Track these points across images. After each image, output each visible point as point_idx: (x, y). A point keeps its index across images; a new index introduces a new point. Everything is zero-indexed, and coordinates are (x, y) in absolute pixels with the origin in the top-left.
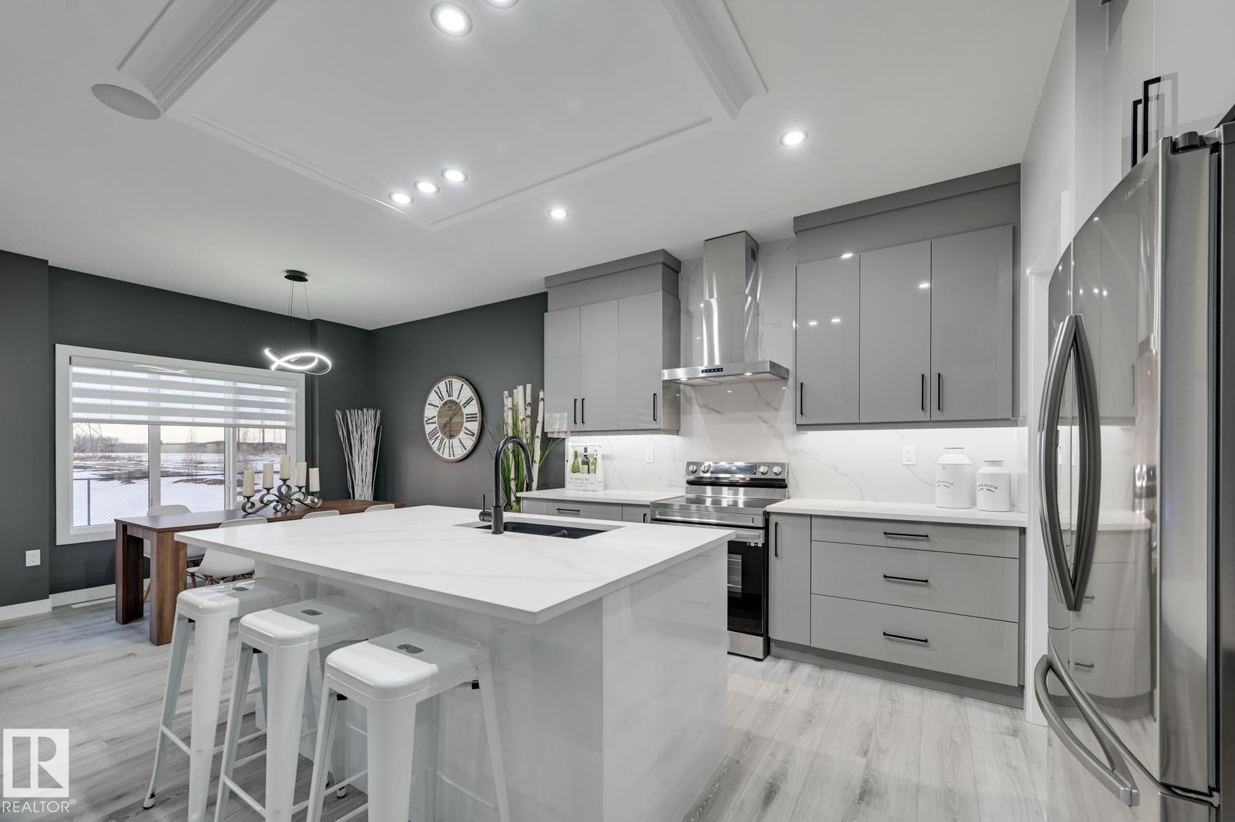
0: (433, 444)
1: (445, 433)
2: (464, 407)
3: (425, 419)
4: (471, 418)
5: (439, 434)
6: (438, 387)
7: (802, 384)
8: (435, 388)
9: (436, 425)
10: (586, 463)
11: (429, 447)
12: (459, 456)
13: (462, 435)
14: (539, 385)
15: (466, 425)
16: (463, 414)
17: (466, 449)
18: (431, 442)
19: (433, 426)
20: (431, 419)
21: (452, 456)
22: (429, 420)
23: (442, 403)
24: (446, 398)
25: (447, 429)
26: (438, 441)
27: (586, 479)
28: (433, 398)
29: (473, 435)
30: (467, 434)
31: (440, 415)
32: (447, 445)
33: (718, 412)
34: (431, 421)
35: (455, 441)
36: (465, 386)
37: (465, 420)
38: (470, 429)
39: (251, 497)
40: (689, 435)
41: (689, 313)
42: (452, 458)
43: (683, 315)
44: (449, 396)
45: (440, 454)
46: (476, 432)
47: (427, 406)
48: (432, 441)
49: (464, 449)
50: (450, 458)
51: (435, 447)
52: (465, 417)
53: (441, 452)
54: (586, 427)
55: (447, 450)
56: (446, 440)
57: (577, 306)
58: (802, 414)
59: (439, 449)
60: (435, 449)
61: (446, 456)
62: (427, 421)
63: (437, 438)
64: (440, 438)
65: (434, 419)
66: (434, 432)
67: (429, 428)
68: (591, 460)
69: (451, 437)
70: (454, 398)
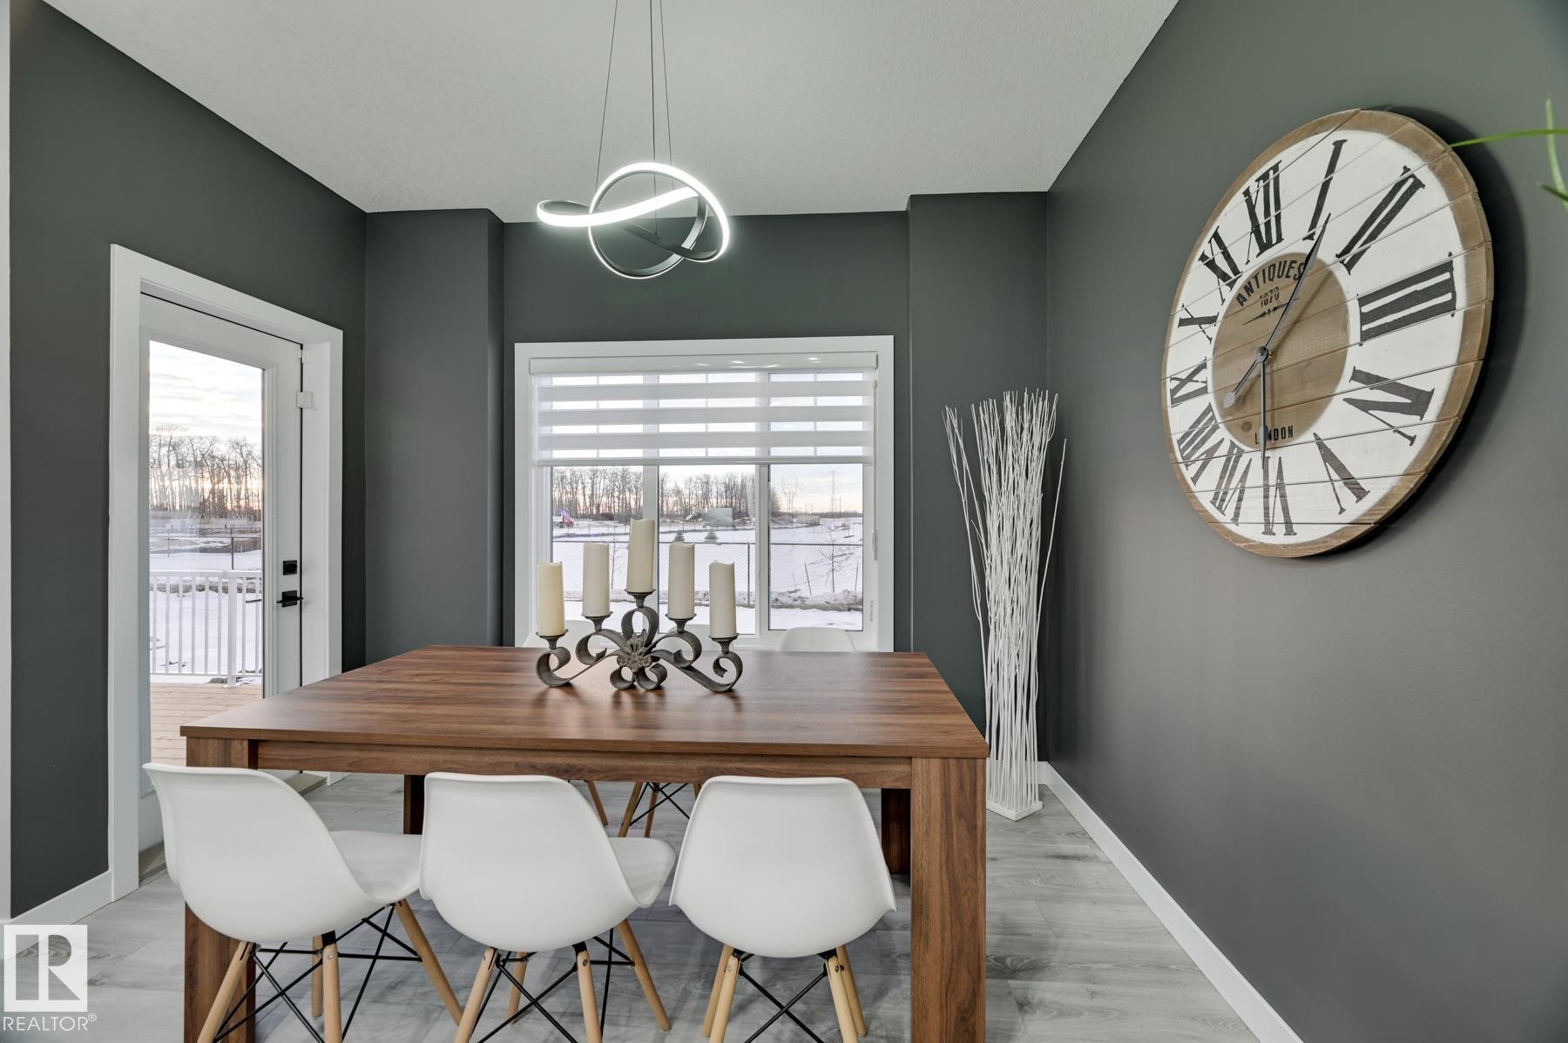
0: (1195, 479)
1: (1247, 427)
2: (1349, 266)
3: (1171, 385)
5: (1223, 433)
6: (1216, 236)
8: (1206, 247)
9: (1209, 399)
11: (1185, 495)
12: (1323, 534)
13: (1336, 419)
15: (1360, 357)
16: (1341, 305)
17: (1360, 493)
18: (1189, 473)
19: (1198, 405)
20: (1190, 378)
21: (1280, 529)
22: (1183, 382)
23: (1230, 295)
24: (1252, 262)
25: (1256, 405)
26: (1216, 466)
29: (1419, 400)
30: (1365, 406)
31: (1224, 350)
32: (1256, 477)
34: (1190, 387)
35: (1298, 458)
39: (557, 637)
42: (1280, 538)
44: (1265, 246)
45: (1225, 518)
48: (1194, 468)
49: (1347, 496)
50: (1268, 540)
51: (1204, 488)
52: (1353, 313)
53: (1230, 512)
55: (1253, 505)
56: (1252, 457)
59: (1219, 499)
60: (1205, 500)
61: (1250, 529)
62: (1174, 391)
63: (1210, 454)
64: (1223, 450)
65: (1200, 377)
66: (1199, 432)
67: (1180, 419)
69: (1275, 436)
70: (1296, 244)
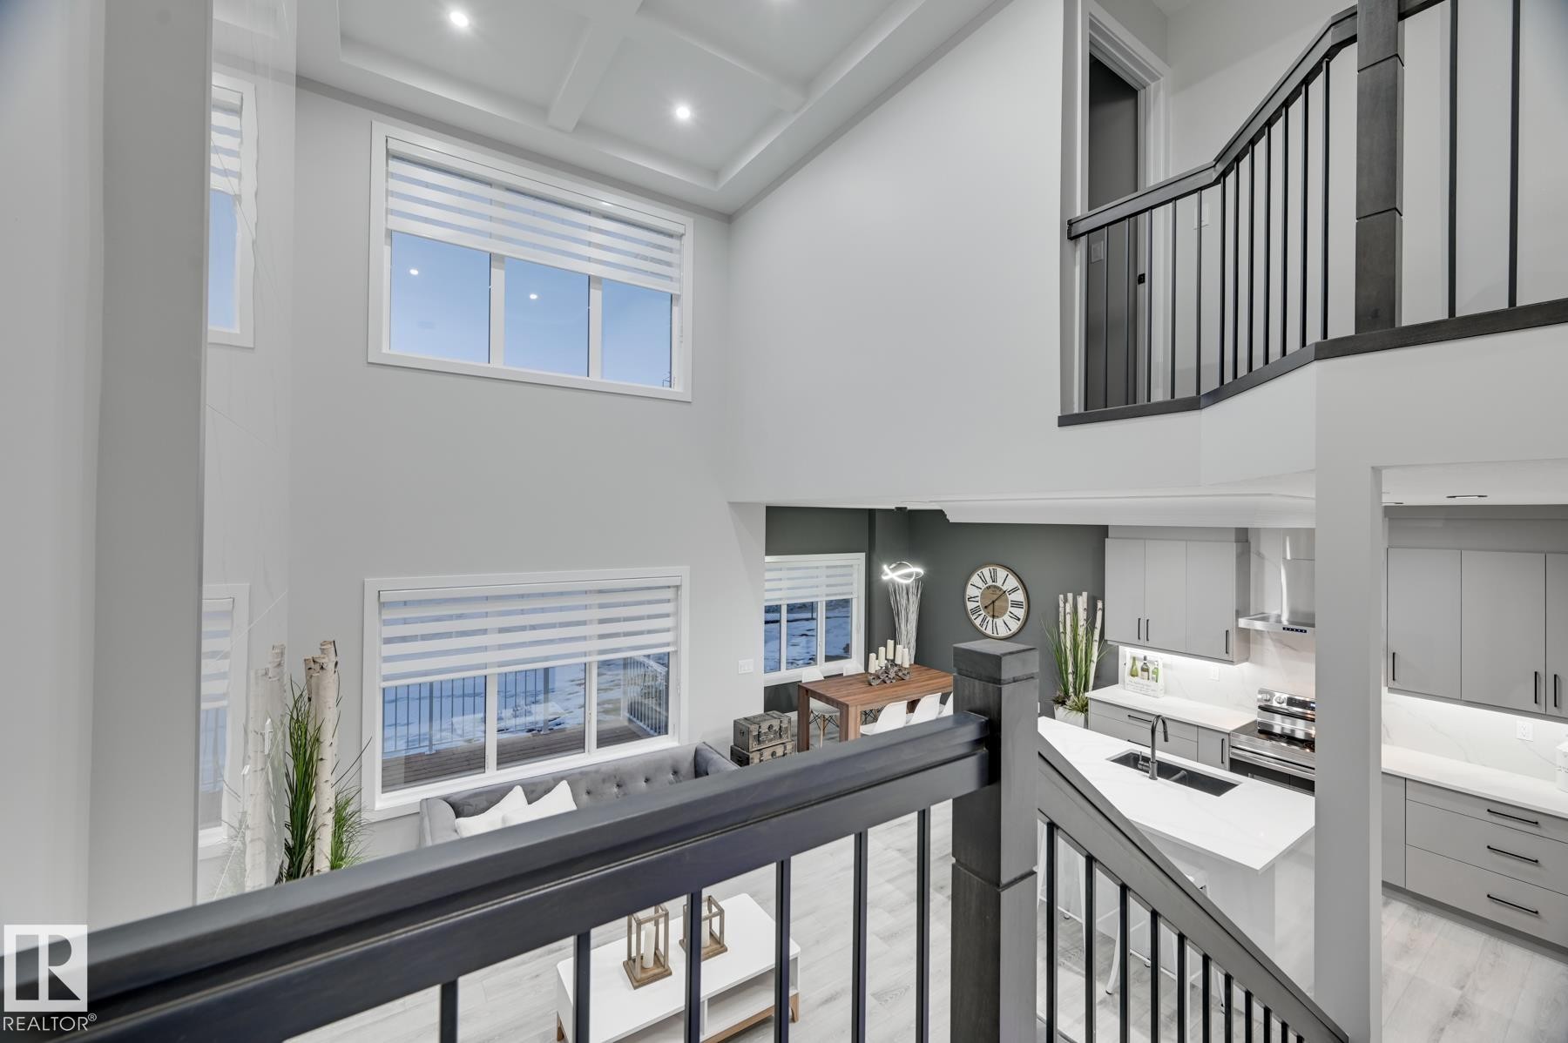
0: (975, 619)
1: (989, 613)
2: (1010, 594)
3: (967, 597)
4: (1017, 604)
5: (982, 612)
6: (982, 572)
7: (1394, 654)
8: (979, 573)
9: (979, 604)
10: (1145, 670)
11: (971, 622)
12: (1003, 635)
13: (1006, 617)
14: (1098, 595)
15: (1010, 609)
16: (1008, 600)
17: (1010, 630)
18: (973, 618)
19: (976, 604)
20: (974, 598)
21: (996, 633)
22: (971, 598)
23: (985, 586)
24: (990, 583)
25: (991, 609)
26: (980, 618)
27: (1147, 686)
28: (975, 579)
29: (1019, 619)
30: (1011, 617)
31: (983, 596)
32: (990, 623)
33: (1295, 650)
34: (973, 600)
35: (999, 621)
36: (1010, 576)
37: (1010, 605)
38: (1015, 614)
40: (1261, 664)
41: (1259, 554)
42: (996, 635)
43: (1253, 557)
44: (993, 582)
45: (983, 629)
46: (1021, 618)
47: (969, 586)
48: (975, 617)
49: (1008, 630)
50: (994, 635)
51: (977, 622)
52: (1010, 602)
54: (1149, 644)
55: (990, 627)
56: (990, 619)
57: (1141, 539)
58: (1394, 679)
59: (981, 625)
60: (978, 625)
61: (989, 632)
62: (969, 599)
63: (979, 615)
64: (983, 616)
65: (977, 598)
66: (976, 610)
67: (970, 605)
68: (1151, 668)
69: (995, 617)
70: (999, 584)
